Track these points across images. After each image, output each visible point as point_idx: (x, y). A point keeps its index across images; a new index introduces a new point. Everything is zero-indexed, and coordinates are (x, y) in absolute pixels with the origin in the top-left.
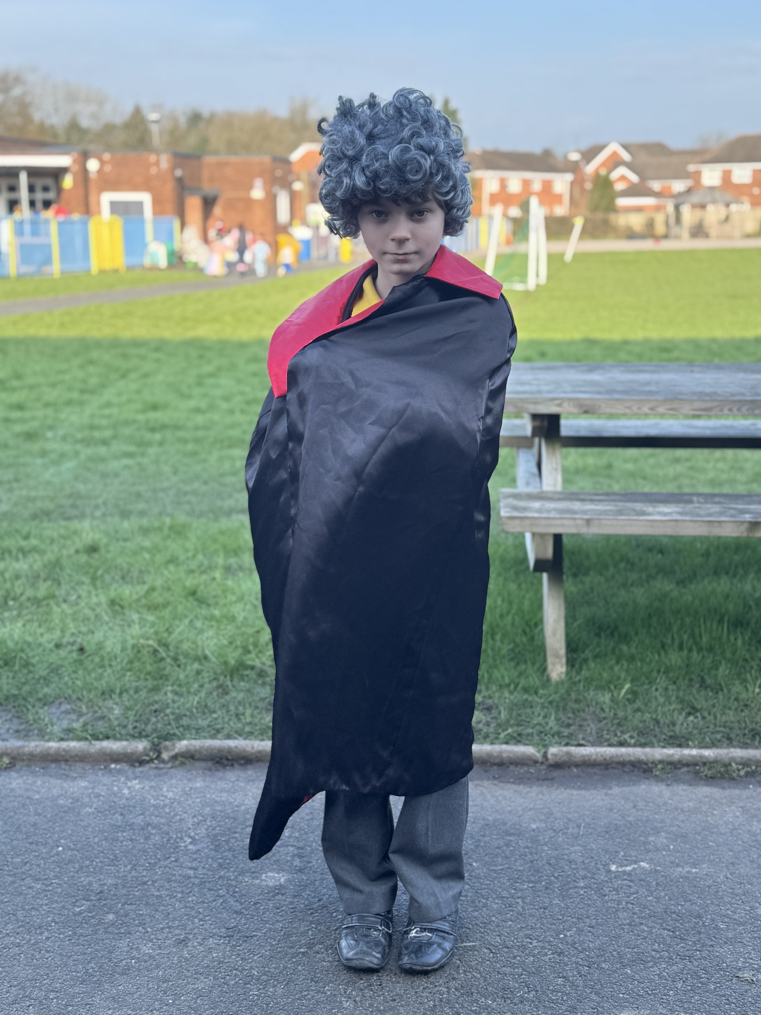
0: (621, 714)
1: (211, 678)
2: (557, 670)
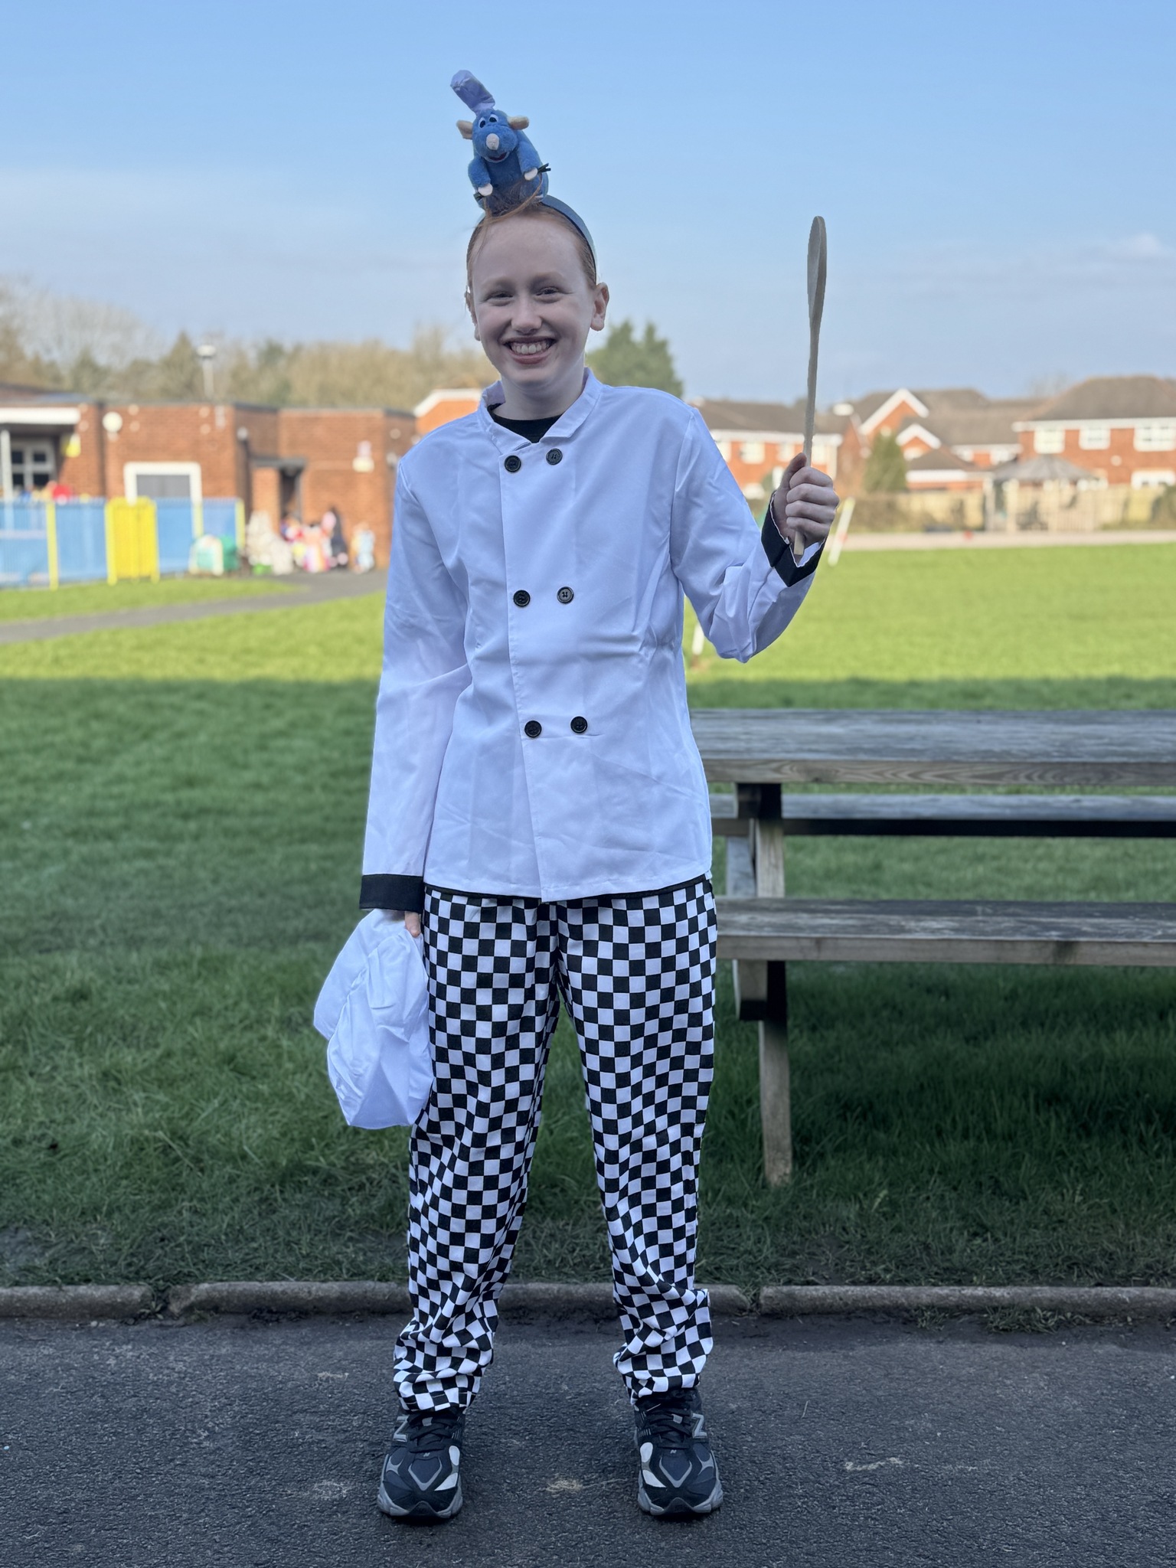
0: (871, 1236)
1: (252, 1187)
2: (779, 1170)
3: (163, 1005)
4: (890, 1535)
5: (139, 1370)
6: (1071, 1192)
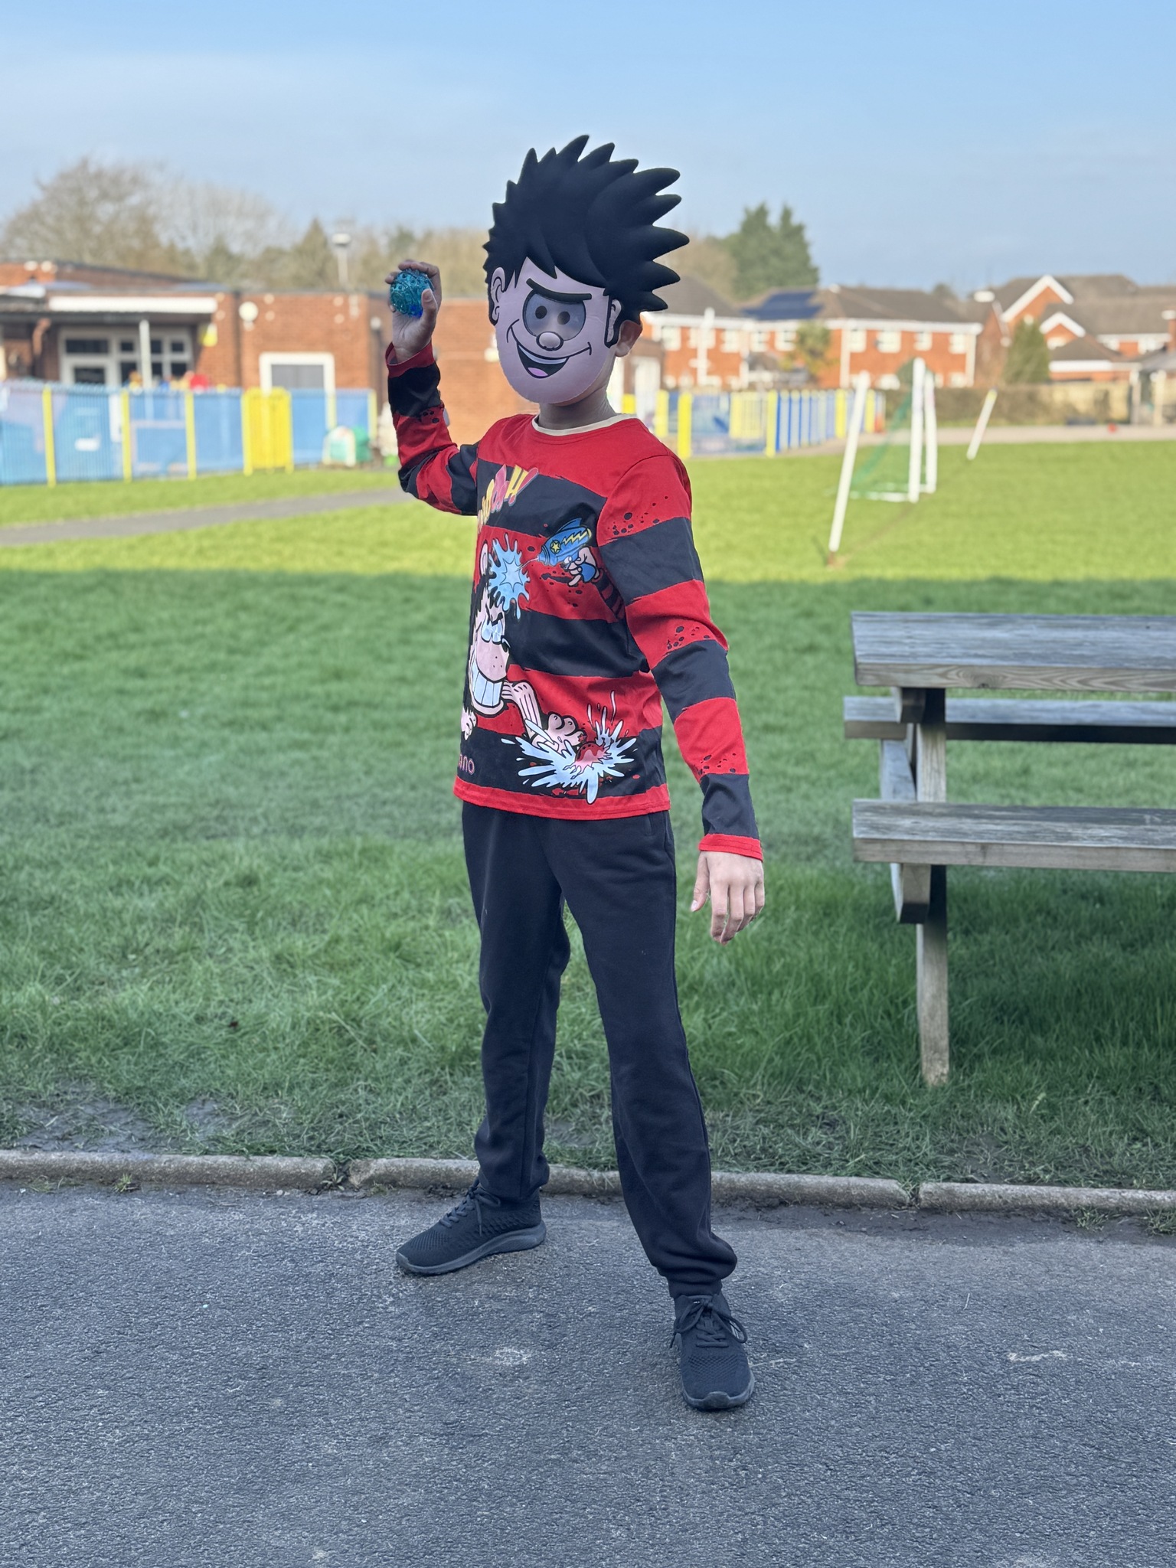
0: (1030, 1137)
1: (423, 1069)
2: (936, 1070)
3: (328, 892)
4: (1055, 1424)
5: (324, 1238)
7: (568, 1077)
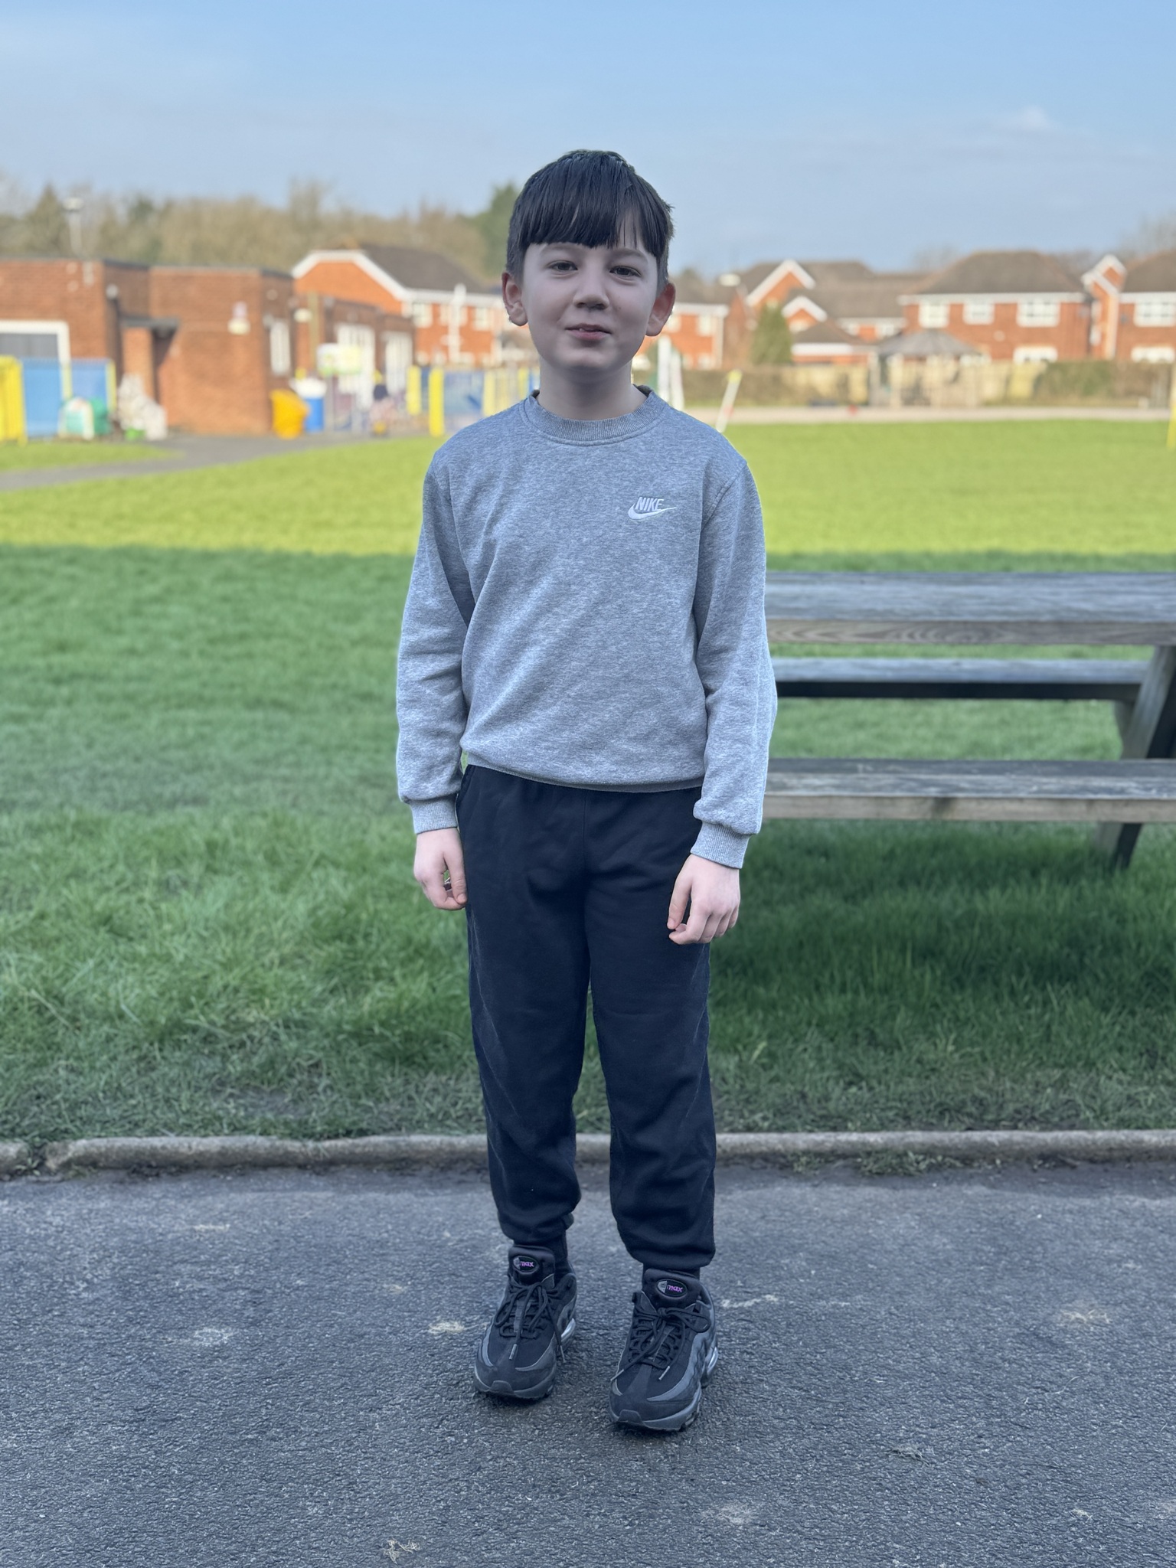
0: (750, 1086)
1: (130, 1046)
3: (36, 867)
4: (765, 1368)
5: (15, 1225)
6: (944, 1041)
7: (286, 1047)
